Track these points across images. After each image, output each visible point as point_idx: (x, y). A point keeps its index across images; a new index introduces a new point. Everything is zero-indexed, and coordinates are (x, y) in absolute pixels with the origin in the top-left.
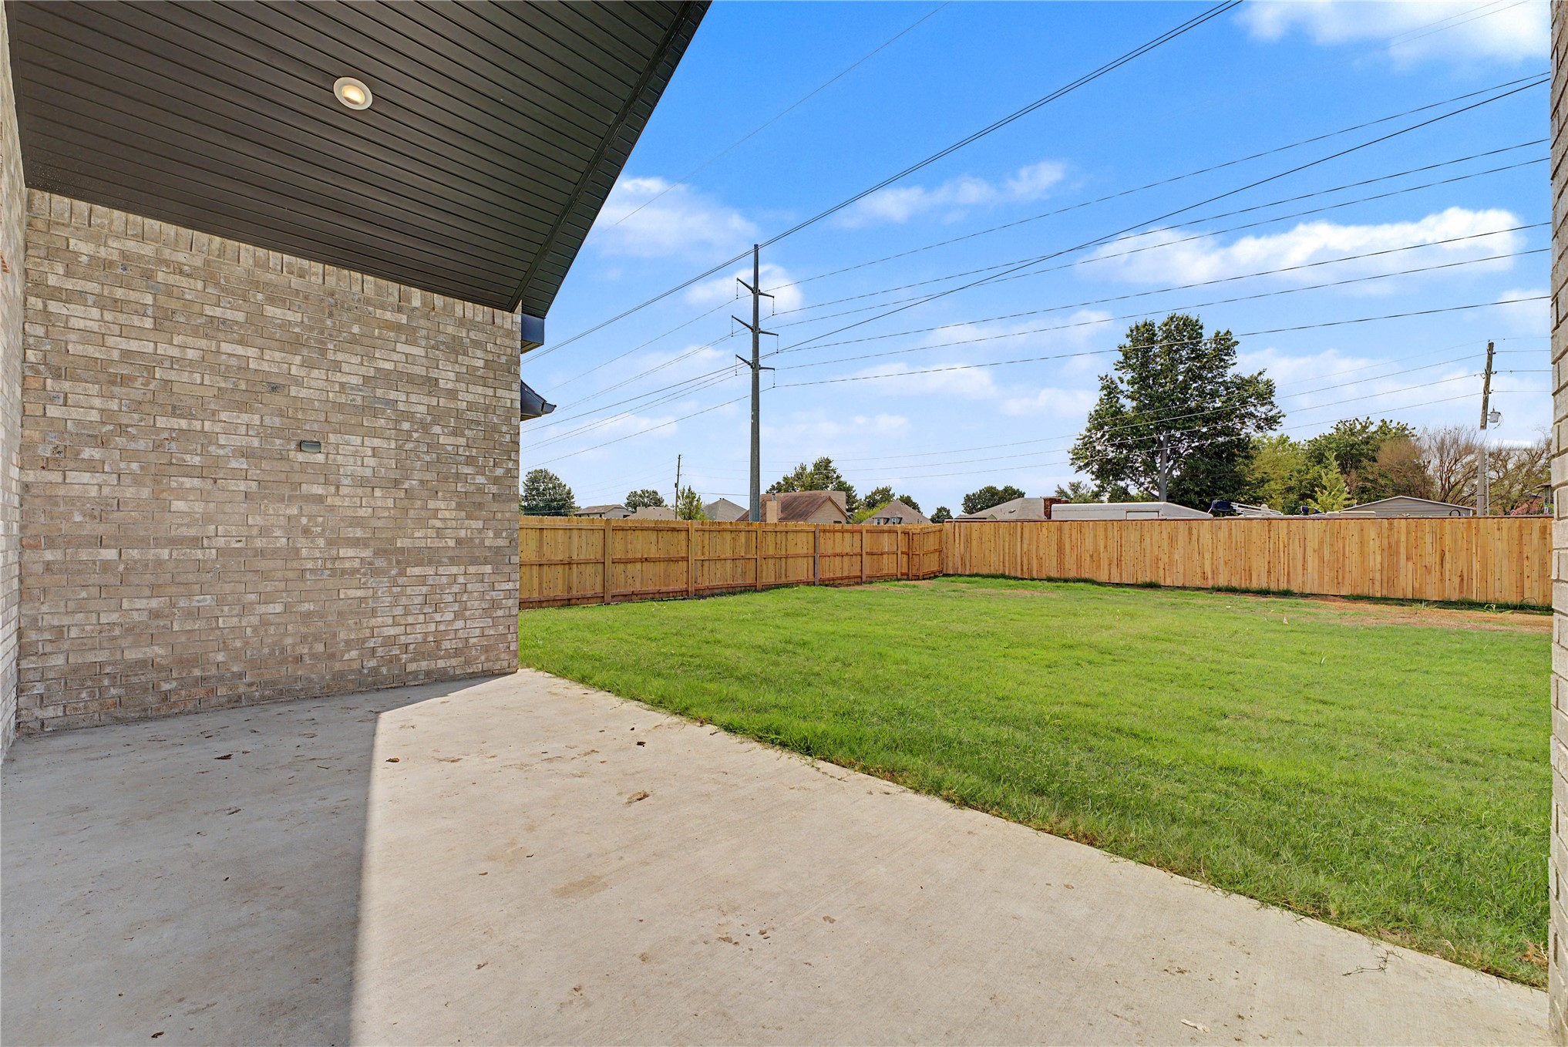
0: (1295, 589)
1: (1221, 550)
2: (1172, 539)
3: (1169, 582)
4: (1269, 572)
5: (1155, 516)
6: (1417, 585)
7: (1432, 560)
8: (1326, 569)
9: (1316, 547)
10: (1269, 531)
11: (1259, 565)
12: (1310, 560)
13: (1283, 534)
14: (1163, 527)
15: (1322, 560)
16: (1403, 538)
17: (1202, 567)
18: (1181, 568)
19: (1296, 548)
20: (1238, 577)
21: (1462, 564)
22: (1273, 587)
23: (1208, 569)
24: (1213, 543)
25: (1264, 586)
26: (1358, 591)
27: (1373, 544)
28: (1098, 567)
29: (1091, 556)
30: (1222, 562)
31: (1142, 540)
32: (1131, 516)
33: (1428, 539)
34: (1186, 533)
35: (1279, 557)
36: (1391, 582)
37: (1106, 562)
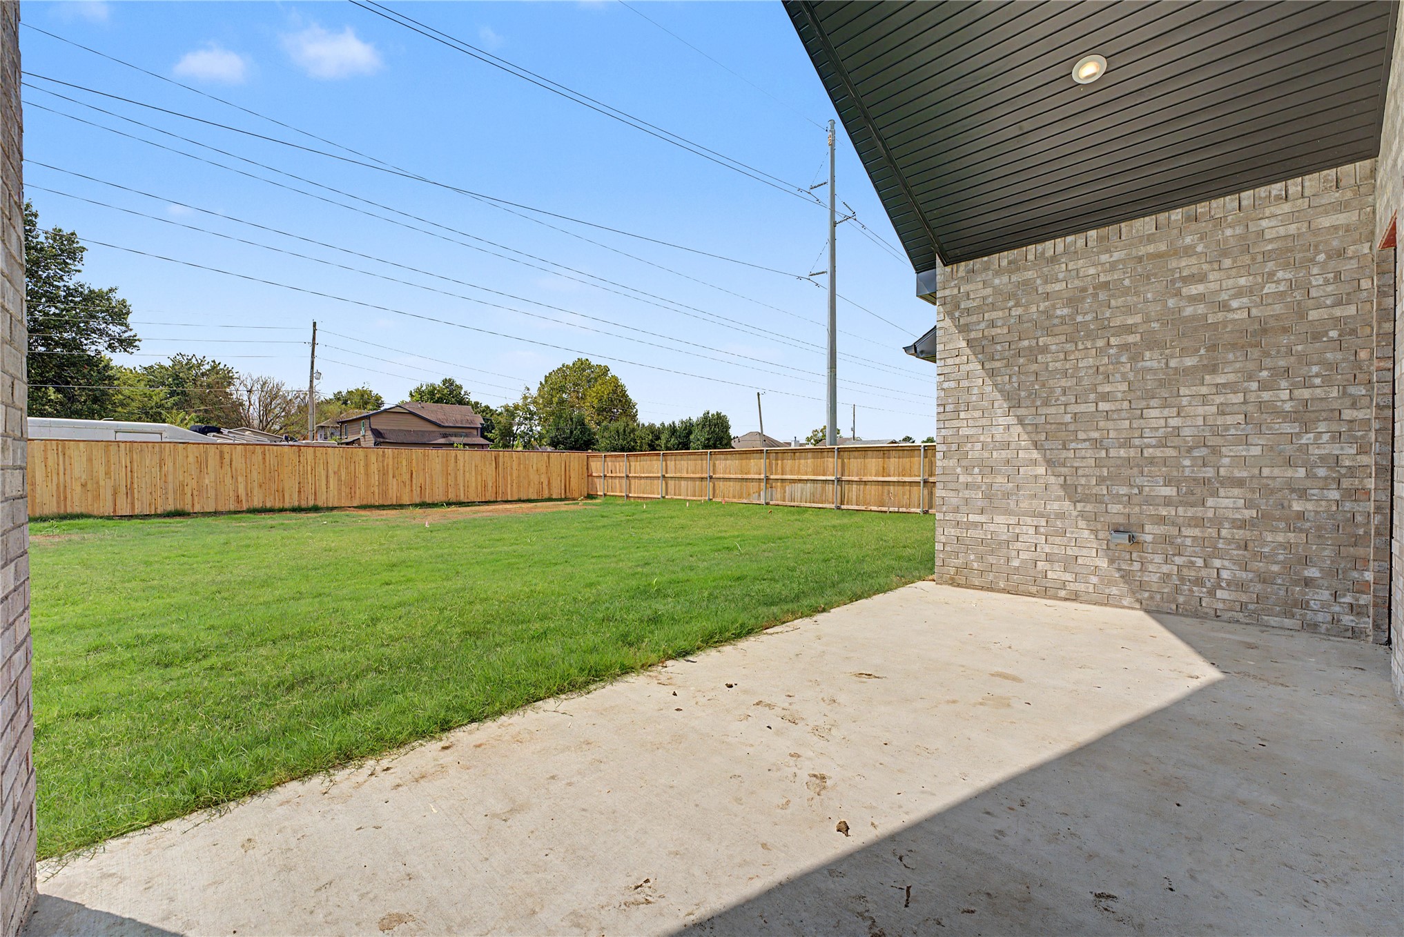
0: (320, 504)
1: (255, 474)
2: (202, 464)
3: (197, 508)
4: (299, 492)
5: (157, 438)
6: (398, 495)
7: (406, 477)
8: (343, 487)
9: (336, 470)
10: (299, 456)
11: (291, 487)
12: (331, 480)
13: (310, 457)
14: (189, 450)
15: (340, 480)
16: (391, 463)
17: (236, 490)
18: (212, 493)
19: (321, 470)
20: (272, 497)
21: (421, 480)
22: (303, 504)
23: (242, 491)
24: (246, 468)
25: (296, 504)
26: (365, 503)
27: (374, 468)
28: (97, 497)
29: (84, 485)
30: (256, 484)
31: (162, 463)
32: (120, 437)
33: (404, 463)
34: (218, 457)
35: (307, 478)
36: (385, 493)
37: (109, 493)
